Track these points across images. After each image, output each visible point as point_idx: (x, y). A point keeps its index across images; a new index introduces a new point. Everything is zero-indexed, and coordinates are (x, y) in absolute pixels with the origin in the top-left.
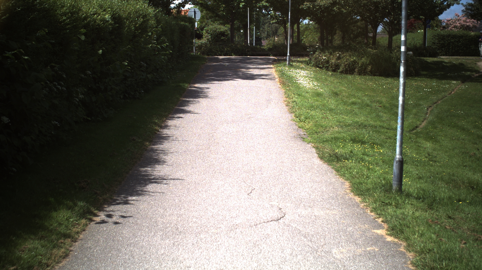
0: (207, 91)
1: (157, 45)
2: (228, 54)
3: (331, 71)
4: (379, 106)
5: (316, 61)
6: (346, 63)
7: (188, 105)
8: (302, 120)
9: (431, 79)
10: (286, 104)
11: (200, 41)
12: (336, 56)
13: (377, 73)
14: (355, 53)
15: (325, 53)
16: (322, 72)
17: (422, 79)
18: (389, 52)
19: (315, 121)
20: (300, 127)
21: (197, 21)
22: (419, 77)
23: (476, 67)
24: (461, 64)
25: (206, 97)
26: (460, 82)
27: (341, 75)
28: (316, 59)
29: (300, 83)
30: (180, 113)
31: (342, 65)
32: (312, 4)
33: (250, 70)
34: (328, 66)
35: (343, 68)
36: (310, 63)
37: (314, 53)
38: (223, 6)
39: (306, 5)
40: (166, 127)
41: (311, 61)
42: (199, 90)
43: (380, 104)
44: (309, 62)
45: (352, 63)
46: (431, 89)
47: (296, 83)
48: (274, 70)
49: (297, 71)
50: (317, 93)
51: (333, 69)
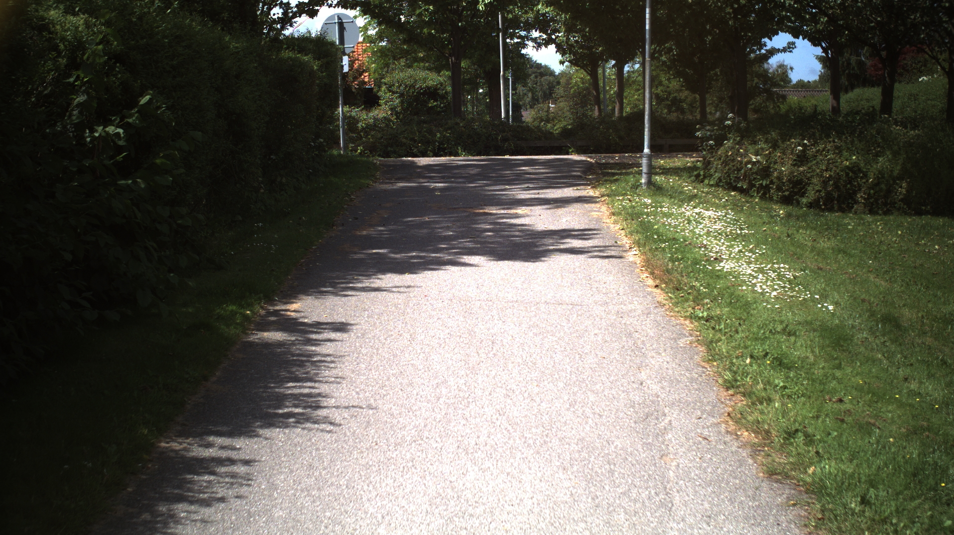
3: (780, 203)
5: (727, 168)
6: (827, 175)
11: (372, 114)
12: (792, 153)
13: (926, 206)
14: (852, 142)
15: (755, 143)
27: (814, 213)
28: (725, 163)
29: (732, 275)
31: (815, 180)
34: (767, 186)
35: (818, 191)
36: (705, 177)
37: (719, 142)
41: (709, 170)
44: (702, 173)
45: (847, 174)
47: (716, 274)
48: (603, 209)
49: (688, 213)
51: (787, 193)
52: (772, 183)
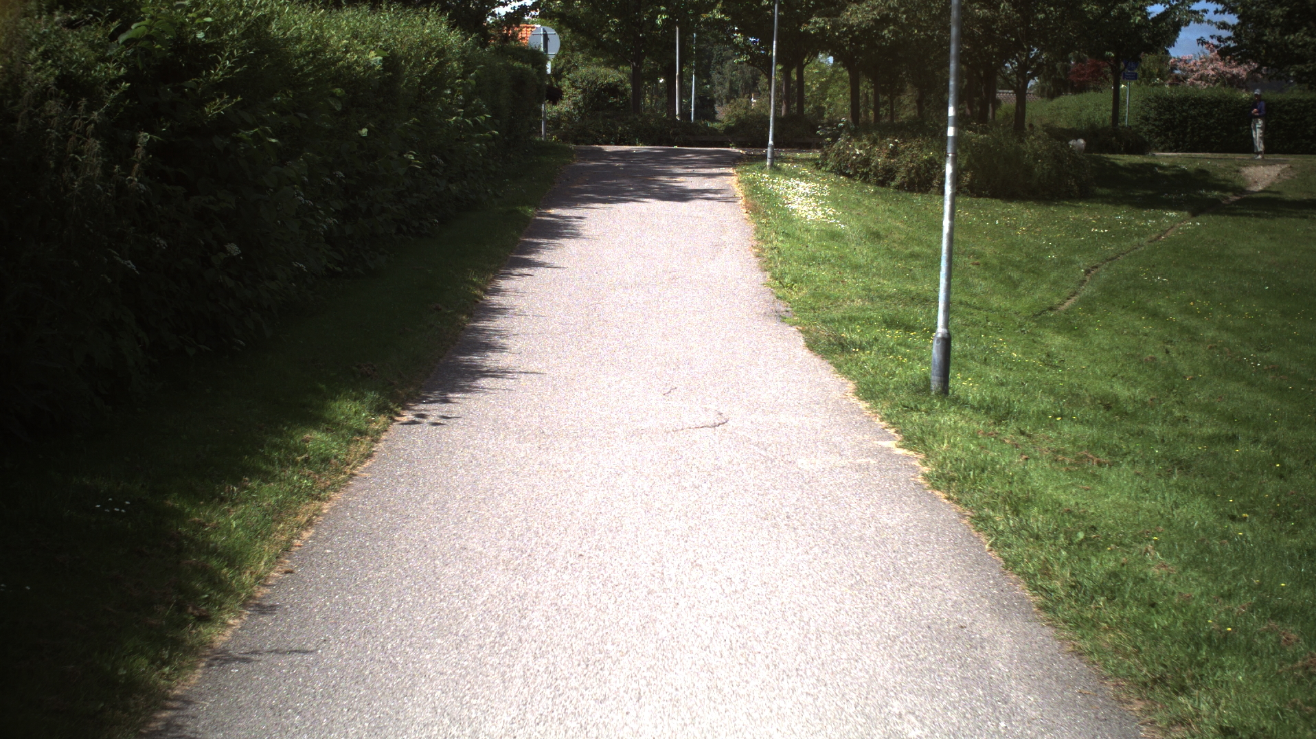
0: (578, 223)
1: (464, 116)
2: (625, 140)
3: (874, 184)
4: (973, 264)
5: (839, 159)
6: (911, 165)
7: (537, 251)
8: (785, 284)
9: (1118, 205)
10: (756, 252)
11: (555, 108)
12: (886, 149)
13: (985, 191)
14: (932, 141)
15: (860, 140)
16: (852, 186)
17: (1095, 205)
18: (1016, 139)
19: (814, 287)
20: (781, 298)
21: (552, 58)
22: (1087, 202)
23: (1236, 179)
24: (1202, 172)
25: (576, 235)
26: (1186, 213)
27: (899, 193)
28: (838, 155)
29: (793, 210)
30: (523, 267)
31: (902, 169)
32: (829, 21)
33: (678, 180)
34: (867, 172)
35: (903, 177)
36: (823, 165)
37: (835, 140)
38: (613, 22)
39: (817, 23)
40: (497, 291)
41: (826, 160)
42: (561, 221)
43: (977, 258)
44: (820, 162)
45: (926, 166)
46: (1108, 228)
47: (783, 209)
48: (735, 179)
49: (791, 183)
50: (832, 232)
51: (880, 178)
52: (871, 170)
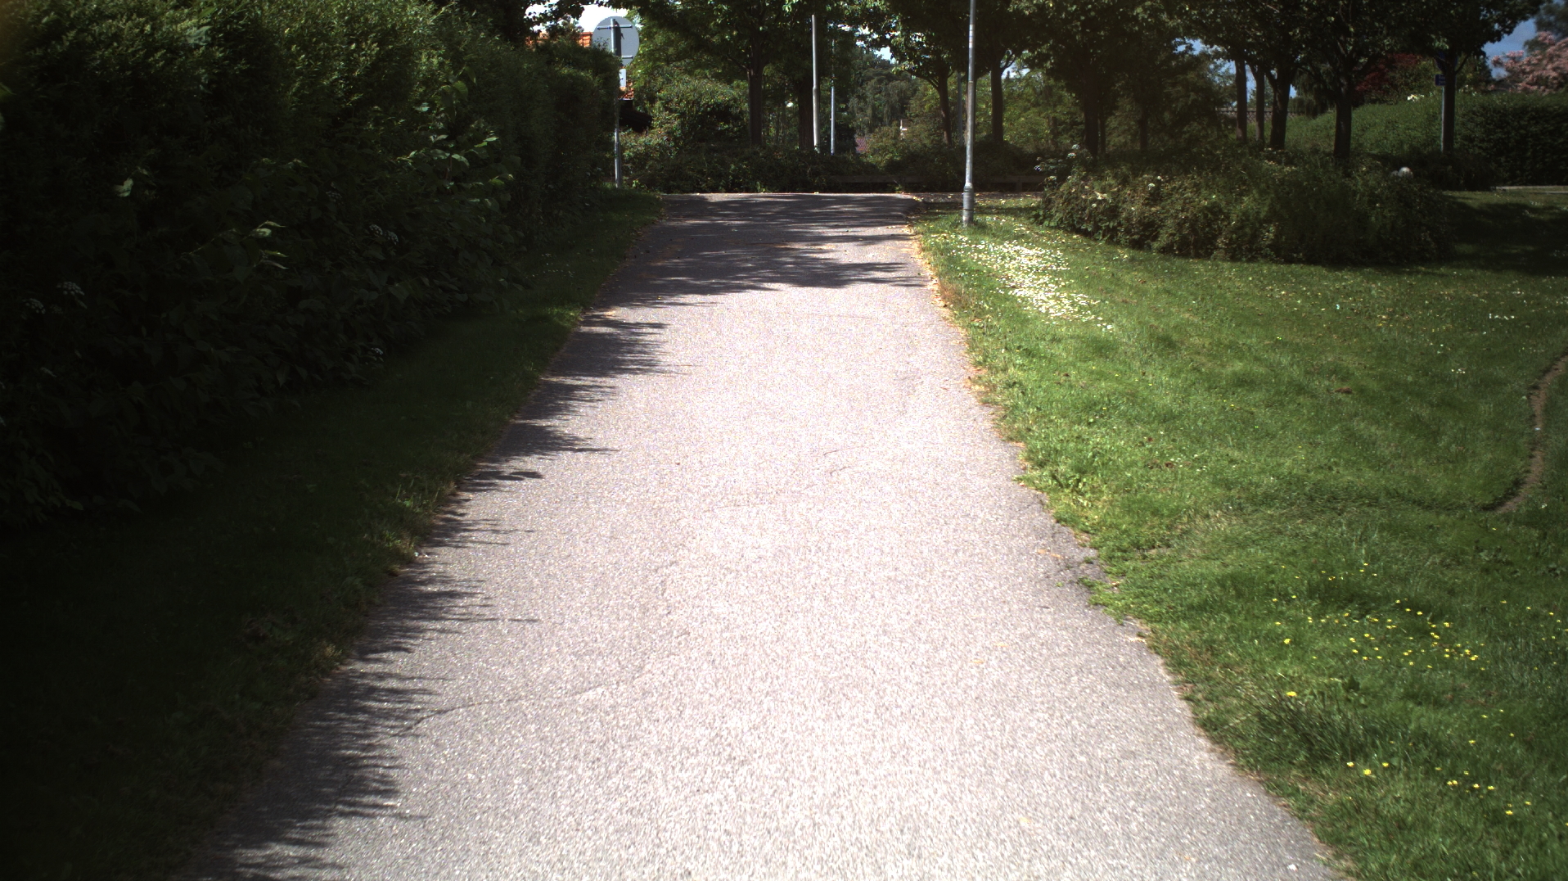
0: (652, 338)
1: (452, 150)
2: (740, 184)
3: (1126, 246)
4: (1343, 392)
5: (1070, 207)
6: (1182, 216)
8: (1062, 480)
9: (1499, 271)
10: (979, 392)
11: (642, 139)
12: (1144, 191)
13: (1298, 253)
14: (1214, 179)
15: (1101, 178)
16: (1093, 251)
18: (1340, 173)
19: (1122, 484)
20: (1065, 521)
21: (625, 63)
27: (1167, 260)
28: (1068, 201)
29: (1023, 299)
31: (1169, 222)
33: (824, 248)
34: (1114, 228)
35: (1171, 235)
36: (1045, 218)
37: (1062, 178)
38: (720, 10)
40: (451, 532)
41: (1050, 209)
43: (1343, 380)
44: (1041, 213)
45: (1206, 216)
46: (1512, 311)
47: (1007, 298)
48: (914, 245)
49: (1006, 250)
50: (1095, 340)
51: (1136, 237)
52: (1120, 224)
